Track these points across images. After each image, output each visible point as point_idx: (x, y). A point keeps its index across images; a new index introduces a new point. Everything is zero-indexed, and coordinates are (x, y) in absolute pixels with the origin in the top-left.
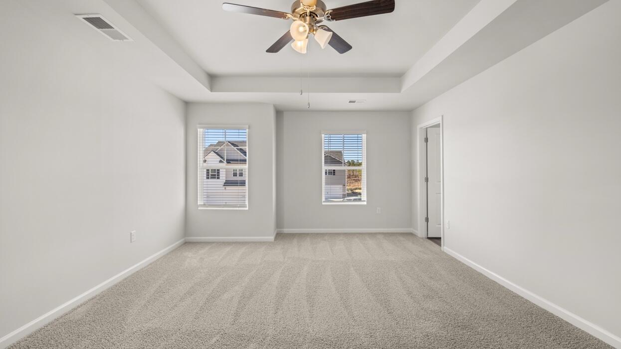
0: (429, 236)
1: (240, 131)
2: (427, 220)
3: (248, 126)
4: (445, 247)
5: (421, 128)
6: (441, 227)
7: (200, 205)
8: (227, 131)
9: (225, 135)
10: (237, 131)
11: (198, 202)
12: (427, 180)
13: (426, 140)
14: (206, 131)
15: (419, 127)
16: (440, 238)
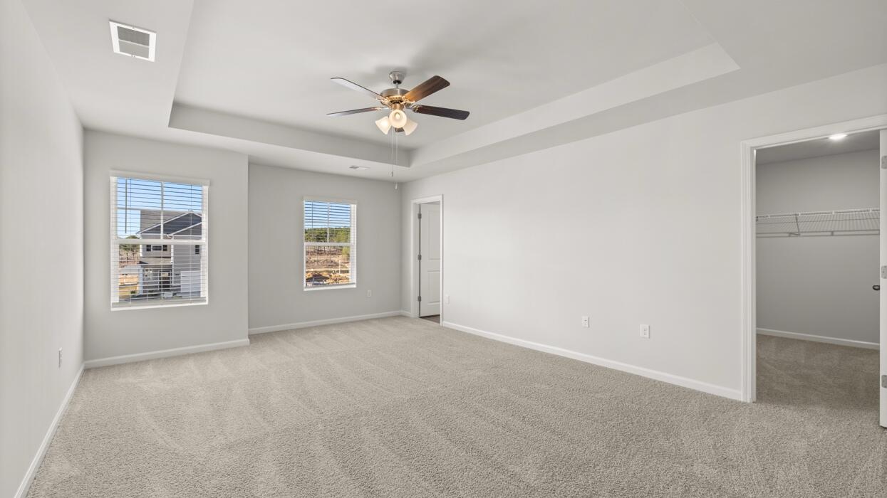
0: (421, 316)
1: (193, 188)
2: (420, 299)
3: (208, 181)
4: (444, 322)
5: (415, 204)
6: (439, 305)
7: (114, 304)
8: (165, 185)
9: (162, 191)
10: (189, 187)
11: (112, 298)
12: (420, 257)
13: (420, 216)
14: (129, 182)
15: (413, 202)
16: (439, 315)
